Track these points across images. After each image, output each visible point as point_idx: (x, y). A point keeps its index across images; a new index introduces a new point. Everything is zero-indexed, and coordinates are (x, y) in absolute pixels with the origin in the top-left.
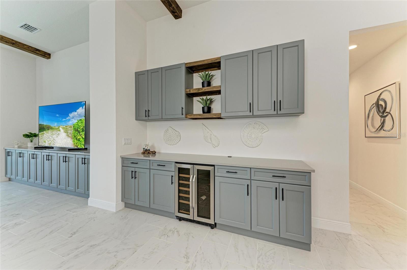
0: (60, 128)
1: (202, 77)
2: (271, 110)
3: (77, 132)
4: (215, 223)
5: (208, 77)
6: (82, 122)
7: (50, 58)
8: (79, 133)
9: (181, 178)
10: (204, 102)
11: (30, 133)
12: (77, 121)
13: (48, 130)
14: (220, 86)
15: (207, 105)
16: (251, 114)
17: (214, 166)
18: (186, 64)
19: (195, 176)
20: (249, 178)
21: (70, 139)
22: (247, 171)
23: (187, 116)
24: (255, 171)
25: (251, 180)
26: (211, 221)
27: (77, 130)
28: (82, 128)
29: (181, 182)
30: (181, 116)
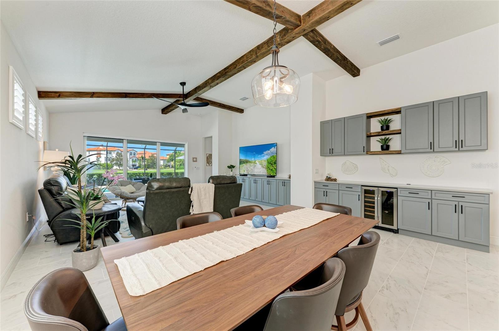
0: (257, 162)
1: (381, 122)
2: (453, 147)
3: (270, 164)
4: (398, 229)
5: (387, 122)
6: (274, 158)
7: (243, 113)
8: (272, 165)
9: (366, 198)
10: (384, 141)
11: (231, 165)
12: (270, 157)
13: (247, 163)
14: (400, 130)
15: (386, 144)
16: (432, 150)
17: (397, 188)
18: (367, 114)
19: (379, 195)
20: (430, 198)
21: (264, 169)
22: (428, 192)
23: (368, 153)
24: (435, 193)
25: (431, 199)
26: (395, 227)
27: (270, 163)
28: (274, 161)
29: (366, 199)
30: (363, 153)
